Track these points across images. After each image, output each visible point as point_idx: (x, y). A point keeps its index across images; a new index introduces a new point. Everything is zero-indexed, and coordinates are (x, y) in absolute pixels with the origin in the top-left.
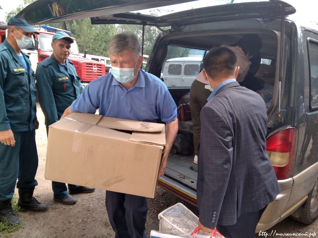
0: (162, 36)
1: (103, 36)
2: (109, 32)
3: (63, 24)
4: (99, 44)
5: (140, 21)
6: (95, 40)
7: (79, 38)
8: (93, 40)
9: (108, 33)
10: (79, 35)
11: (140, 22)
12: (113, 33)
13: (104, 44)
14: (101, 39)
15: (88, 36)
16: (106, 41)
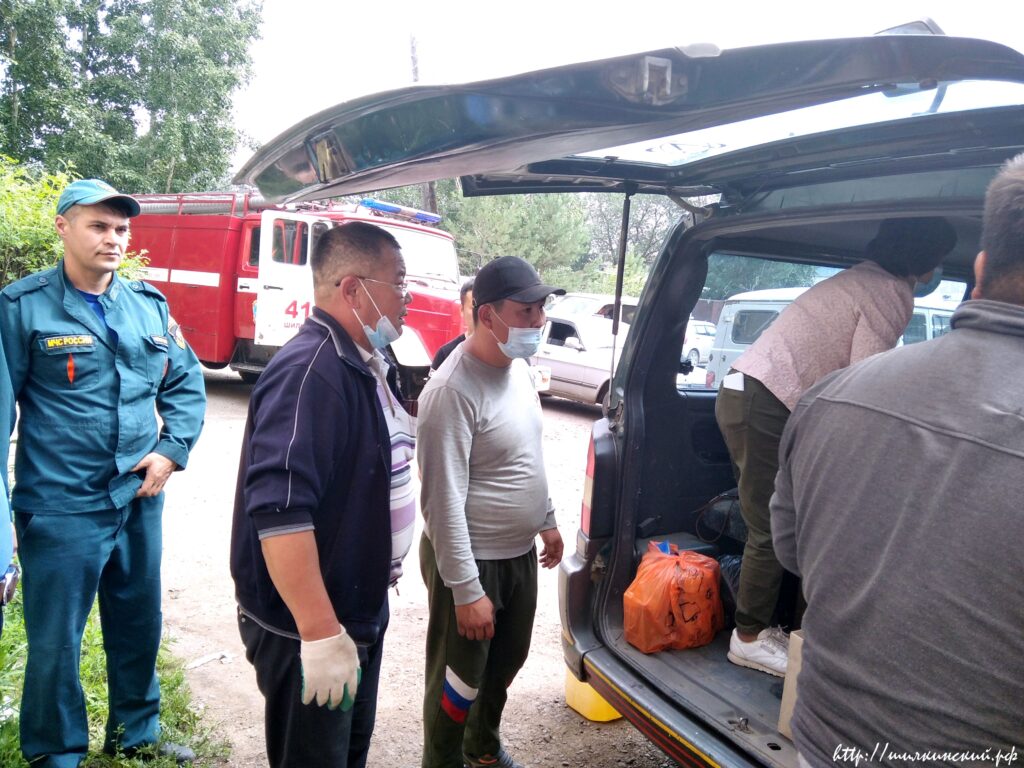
0: (690, 224)
1: (537, 226)
2: (555, 213)
3: (428, 194)
4: (526, 247)
5: (617, 183)
6: (512, 236)
7: (468, 233)
8: (507, 237)
9: (554, 216)
10: (468, 225)
11: (618, 185)
12: (569, 218)
13: (540, 247)
14: (533, 235)
15: (493, 225)
16: (544, 241)
